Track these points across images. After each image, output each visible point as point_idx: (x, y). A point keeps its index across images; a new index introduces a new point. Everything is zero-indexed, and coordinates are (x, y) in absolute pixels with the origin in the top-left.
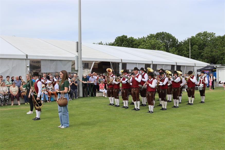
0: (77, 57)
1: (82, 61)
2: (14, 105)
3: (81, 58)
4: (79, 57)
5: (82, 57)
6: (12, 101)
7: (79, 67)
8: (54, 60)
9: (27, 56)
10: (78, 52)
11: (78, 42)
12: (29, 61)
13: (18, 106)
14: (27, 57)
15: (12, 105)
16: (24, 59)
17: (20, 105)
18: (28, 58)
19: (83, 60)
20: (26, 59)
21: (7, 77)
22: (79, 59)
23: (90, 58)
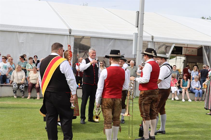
0: (136, 34)
1: (143, 41)
2: (31, 98)
3: (141, 37)
4: (139, 35)
5: (143, 35)
6: (29, 93)
7: (137, 50)
8: (110, 38)
9: (70, 31)
10: (137, 27)
11: (138, 12)
12: (74, 38)
13: (35, 100)
14: (70, 33)
15: (28, 98)
16: (65, 35)
17: (38, 99)
18: (72, 34)
19: (144, 39)
20: (70, 35)
21: (29, 59)
22: (139, 38)
23: (167, 39)
